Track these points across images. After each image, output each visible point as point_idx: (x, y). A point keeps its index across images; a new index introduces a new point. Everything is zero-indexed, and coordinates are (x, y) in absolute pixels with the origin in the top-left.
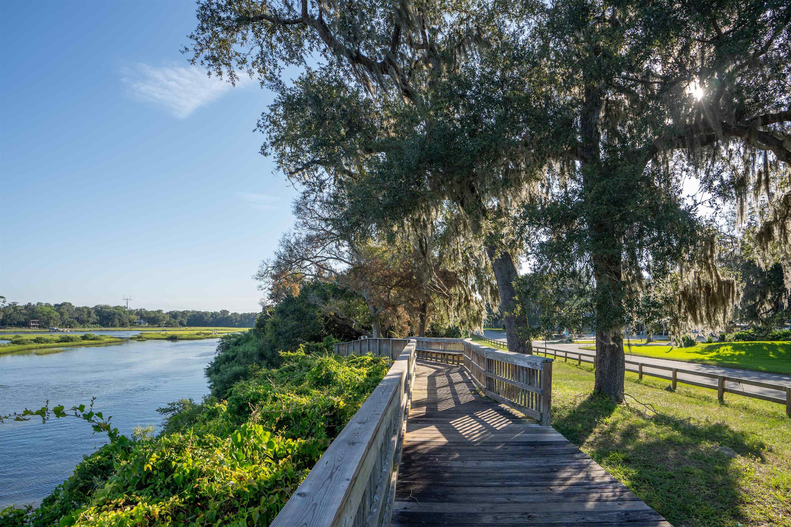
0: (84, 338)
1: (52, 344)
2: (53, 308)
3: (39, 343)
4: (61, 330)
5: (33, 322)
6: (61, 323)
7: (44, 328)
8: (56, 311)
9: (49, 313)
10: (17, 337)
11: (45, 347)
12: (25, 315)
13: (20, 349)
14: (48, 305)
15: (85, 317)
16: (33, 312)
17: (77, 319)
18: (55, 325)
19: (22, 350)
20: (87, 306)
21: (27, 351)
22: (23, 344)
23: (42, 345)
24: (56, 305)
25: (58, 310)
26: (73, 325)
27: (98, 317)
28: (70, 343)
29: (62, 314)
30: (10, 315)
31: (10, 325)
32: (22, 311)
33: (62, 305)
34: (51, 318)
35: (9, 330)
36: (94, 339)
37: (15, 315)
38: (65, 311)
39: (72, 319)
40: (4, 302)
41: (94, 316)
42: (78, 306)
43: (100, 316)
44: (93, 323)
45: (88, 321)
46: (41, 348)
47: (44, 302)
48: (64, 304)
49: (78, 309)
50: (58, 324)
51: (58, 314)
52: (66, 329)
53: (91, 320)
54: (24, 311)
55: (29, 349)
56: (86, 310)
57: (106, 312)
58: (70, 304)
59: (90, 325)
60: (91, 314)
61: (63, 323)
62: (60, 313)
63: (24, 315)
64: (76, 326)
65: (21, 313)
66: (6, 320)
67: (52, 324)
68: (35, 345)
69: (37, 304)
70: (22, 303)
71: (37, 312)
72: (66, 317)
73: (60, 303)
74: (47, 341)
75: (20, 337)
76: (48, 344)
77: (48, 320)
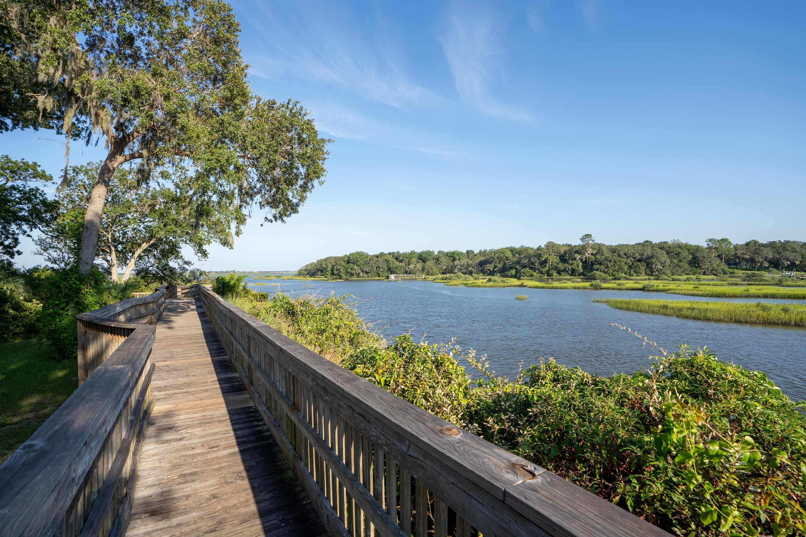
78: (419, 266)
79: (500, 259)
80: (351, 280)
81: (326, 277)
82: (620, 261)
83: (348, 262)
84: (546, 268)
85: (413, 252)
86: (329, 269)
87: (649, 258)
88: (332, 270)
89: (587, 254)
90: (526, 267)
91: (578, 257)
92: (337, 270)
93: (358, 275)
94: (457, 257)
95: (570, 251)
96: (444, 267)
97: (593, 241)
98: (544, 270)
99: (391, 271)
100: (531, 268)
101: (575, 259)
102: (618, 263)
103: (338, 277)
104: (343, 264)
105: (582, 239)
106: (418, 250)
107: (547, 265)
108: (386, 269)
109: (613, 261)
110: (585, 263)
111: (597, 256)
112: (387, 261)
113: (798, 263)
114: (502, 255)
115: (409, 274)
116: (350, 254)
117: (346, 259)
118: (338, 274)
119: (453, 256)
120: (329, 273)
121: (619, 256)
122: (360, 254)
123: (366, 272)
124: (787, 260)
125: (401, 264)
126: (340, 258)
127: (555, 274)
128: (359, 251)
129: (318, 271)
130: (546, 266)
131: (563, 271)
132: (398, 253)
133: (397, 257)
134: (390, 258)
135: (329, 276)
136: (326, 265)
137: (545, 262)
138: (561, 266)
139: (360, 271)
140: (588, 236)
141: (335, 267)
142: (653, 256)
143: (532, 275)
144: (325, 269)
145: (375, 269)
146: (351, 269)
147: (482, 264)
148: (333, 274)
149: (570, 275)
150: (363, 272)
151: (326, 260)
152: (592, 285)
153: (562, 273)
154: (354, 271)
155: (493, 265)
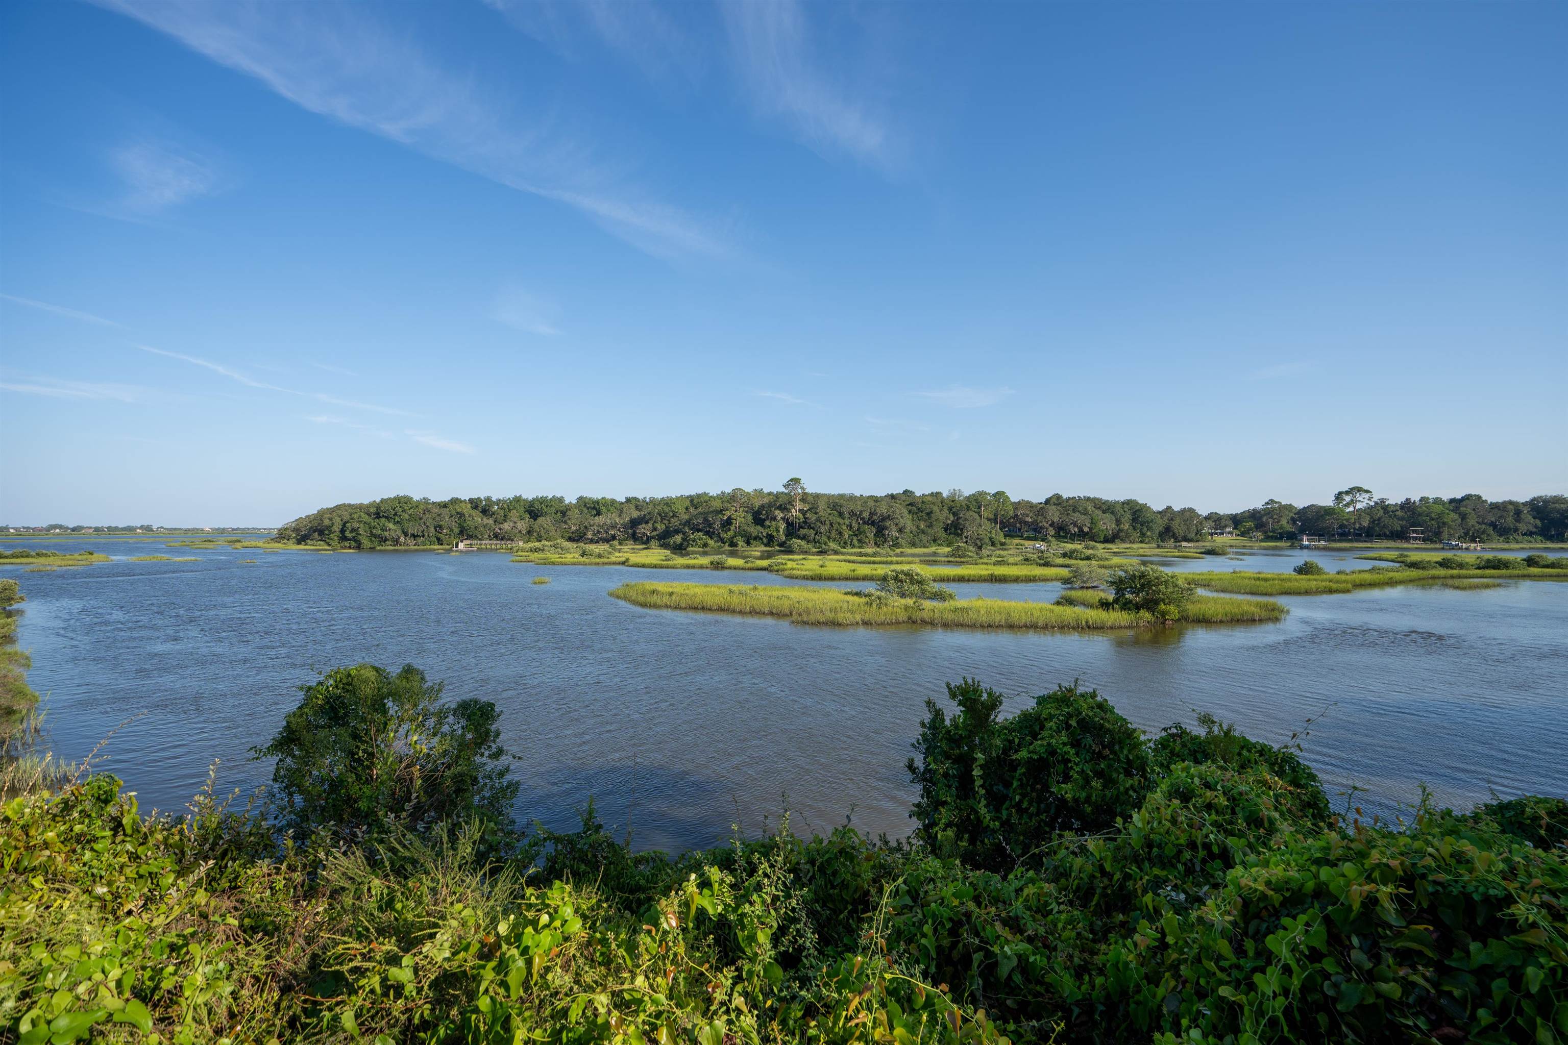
0: (1530, 562)
1: (1469, 572)
2: (1447, 505)
3: (1447, 567)
4: (1464, 546)
5: (1414, 532)
6: (1461, 533)
7: (1432, 541)
8: (1453, 511)
9: (1440, 515)
10: (1401, 555)
11: (1459, 577)
12: (1402, 519)
13: (1421, 576)
14: (1438, 501)
15: (1510, 521)
16: (1414, 513)
17: (1493, 525)
18: (1452, 536)
19: (1424, 579)
20: (1514, 499)
21: (1430, 581)
22: (1424, 568)
23: (1455, 572)
24: (1452, 501)
25: (1456, 510)
26: (1484, 537)
27: (1538, 523)
28: (1504, 572)
29: (1464, 517)
30: (1379, 519)
31: (1379, 536)
32: (1397, 513)
33: (1463, 499)
34: (1444, 523)
35: (1378, 545)
36: (1552, 565)
37: (1386, 520)
38: (1469, 510)
39: (1483, 526)
40: (1370, 499)
41: (1528, 517)
42: (1494, 501)
43: (1542, 519)
44: (1525, 534)
45: (1516, 530)
46: (1452, 577)
47: (1432, 495)
48: (1467, 498)
49: (1495, 506)
50: (1457, 535)
51: (1456, 516)
52: (1473, 545)
53: (1523, 527)
54: (1399, 513)
55: (1434, 578)
56: (1511, 507)
57: (1558, 511)
58: (1479, 497)
59: (1520, 538)
60: (1522, 516)
61: (1466, 534)
62: (1460, 514)
63: (1399, 519)
64: (1490, 540)
65: (1395, 516)
66: (1373, 528)
67: (1445, 535)
68: (1442, 572)
69: (1420, 500)
70: (1395, 498)
71: (1420, 515)
72: (1472, 521)
73: (1459, 497)
74: (1461, 566)
75: (1407, 556)
76: (1463, 572)
77: (1439, 527)
78: (522, 526)
79: (663, 517)
80: (380, 551)
81: (329, 545)
82: (839, 524)
83: (378, 515)
84: (730, 533)
85: (518, 499)
86: (337, 528)
87: (884, 519)
88: (343, 531)
89: (793, 510)
90: (699, 531)
91: (779, 515)
92: (353, 530)
93: (396, 542)
94: (603, 509)
95: (770, 505)
96: (573, 528)
97: (802, 488)
98: (726, 536)
99: (464, 533)
100: (707, 533)
101: (774, 519)
102: (835, 526)
103: (353, 544)
104: (366, 518)
105: (785, 486)
106: (529, 494)
107: (732, 528)
108: (457, 530)
109: (827, 522)
110: (790, 524)
111: (808, 515)
112: (461, 515)
113: (1086, 529)
114: (666, 509)
115: (502, 539)
116: (382, 501)
117: (372, 510)
118: (354, 539)
119: (594, 507)
120: (335, 536)
121: (841, 514)
122: (402, 501)
123: (414, 536)
124: (1075, 524)
125: (486, 521)
126: (360, 507)
127: (741, 543)
128: (402, 494)
129: (315, 531)
130: (730, 530)
131: (755, 538)
132: (488, 499)
133: (483, 507)
134: (467, 509)
135: (335, 543)
136: (331, 519)
137: (729, 522)
138: (755, 530)
139: (399, 533)
140: (796, 481)
141: (348, 525)
142: (889, 517)
143: (705, 545)
144: (329, 528)
145: (432, 530)
146: (382, 530)
147: (634, 523)
148: (343, 538)
149: (766, 545)
150: (406, 534)
151: (332, 510)
152: (712, 563)
153: (752, 541)
154: (386, 534)
155: (650, 525)
